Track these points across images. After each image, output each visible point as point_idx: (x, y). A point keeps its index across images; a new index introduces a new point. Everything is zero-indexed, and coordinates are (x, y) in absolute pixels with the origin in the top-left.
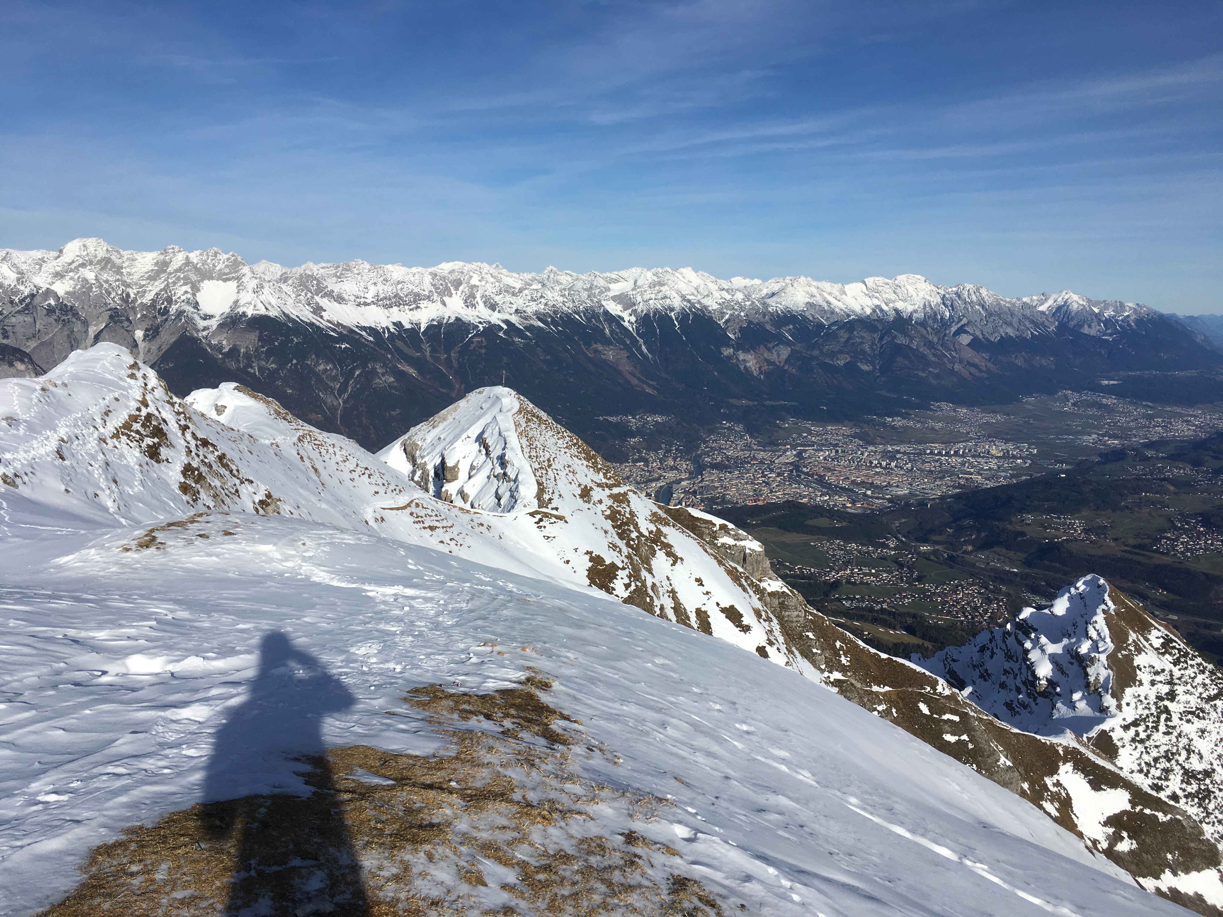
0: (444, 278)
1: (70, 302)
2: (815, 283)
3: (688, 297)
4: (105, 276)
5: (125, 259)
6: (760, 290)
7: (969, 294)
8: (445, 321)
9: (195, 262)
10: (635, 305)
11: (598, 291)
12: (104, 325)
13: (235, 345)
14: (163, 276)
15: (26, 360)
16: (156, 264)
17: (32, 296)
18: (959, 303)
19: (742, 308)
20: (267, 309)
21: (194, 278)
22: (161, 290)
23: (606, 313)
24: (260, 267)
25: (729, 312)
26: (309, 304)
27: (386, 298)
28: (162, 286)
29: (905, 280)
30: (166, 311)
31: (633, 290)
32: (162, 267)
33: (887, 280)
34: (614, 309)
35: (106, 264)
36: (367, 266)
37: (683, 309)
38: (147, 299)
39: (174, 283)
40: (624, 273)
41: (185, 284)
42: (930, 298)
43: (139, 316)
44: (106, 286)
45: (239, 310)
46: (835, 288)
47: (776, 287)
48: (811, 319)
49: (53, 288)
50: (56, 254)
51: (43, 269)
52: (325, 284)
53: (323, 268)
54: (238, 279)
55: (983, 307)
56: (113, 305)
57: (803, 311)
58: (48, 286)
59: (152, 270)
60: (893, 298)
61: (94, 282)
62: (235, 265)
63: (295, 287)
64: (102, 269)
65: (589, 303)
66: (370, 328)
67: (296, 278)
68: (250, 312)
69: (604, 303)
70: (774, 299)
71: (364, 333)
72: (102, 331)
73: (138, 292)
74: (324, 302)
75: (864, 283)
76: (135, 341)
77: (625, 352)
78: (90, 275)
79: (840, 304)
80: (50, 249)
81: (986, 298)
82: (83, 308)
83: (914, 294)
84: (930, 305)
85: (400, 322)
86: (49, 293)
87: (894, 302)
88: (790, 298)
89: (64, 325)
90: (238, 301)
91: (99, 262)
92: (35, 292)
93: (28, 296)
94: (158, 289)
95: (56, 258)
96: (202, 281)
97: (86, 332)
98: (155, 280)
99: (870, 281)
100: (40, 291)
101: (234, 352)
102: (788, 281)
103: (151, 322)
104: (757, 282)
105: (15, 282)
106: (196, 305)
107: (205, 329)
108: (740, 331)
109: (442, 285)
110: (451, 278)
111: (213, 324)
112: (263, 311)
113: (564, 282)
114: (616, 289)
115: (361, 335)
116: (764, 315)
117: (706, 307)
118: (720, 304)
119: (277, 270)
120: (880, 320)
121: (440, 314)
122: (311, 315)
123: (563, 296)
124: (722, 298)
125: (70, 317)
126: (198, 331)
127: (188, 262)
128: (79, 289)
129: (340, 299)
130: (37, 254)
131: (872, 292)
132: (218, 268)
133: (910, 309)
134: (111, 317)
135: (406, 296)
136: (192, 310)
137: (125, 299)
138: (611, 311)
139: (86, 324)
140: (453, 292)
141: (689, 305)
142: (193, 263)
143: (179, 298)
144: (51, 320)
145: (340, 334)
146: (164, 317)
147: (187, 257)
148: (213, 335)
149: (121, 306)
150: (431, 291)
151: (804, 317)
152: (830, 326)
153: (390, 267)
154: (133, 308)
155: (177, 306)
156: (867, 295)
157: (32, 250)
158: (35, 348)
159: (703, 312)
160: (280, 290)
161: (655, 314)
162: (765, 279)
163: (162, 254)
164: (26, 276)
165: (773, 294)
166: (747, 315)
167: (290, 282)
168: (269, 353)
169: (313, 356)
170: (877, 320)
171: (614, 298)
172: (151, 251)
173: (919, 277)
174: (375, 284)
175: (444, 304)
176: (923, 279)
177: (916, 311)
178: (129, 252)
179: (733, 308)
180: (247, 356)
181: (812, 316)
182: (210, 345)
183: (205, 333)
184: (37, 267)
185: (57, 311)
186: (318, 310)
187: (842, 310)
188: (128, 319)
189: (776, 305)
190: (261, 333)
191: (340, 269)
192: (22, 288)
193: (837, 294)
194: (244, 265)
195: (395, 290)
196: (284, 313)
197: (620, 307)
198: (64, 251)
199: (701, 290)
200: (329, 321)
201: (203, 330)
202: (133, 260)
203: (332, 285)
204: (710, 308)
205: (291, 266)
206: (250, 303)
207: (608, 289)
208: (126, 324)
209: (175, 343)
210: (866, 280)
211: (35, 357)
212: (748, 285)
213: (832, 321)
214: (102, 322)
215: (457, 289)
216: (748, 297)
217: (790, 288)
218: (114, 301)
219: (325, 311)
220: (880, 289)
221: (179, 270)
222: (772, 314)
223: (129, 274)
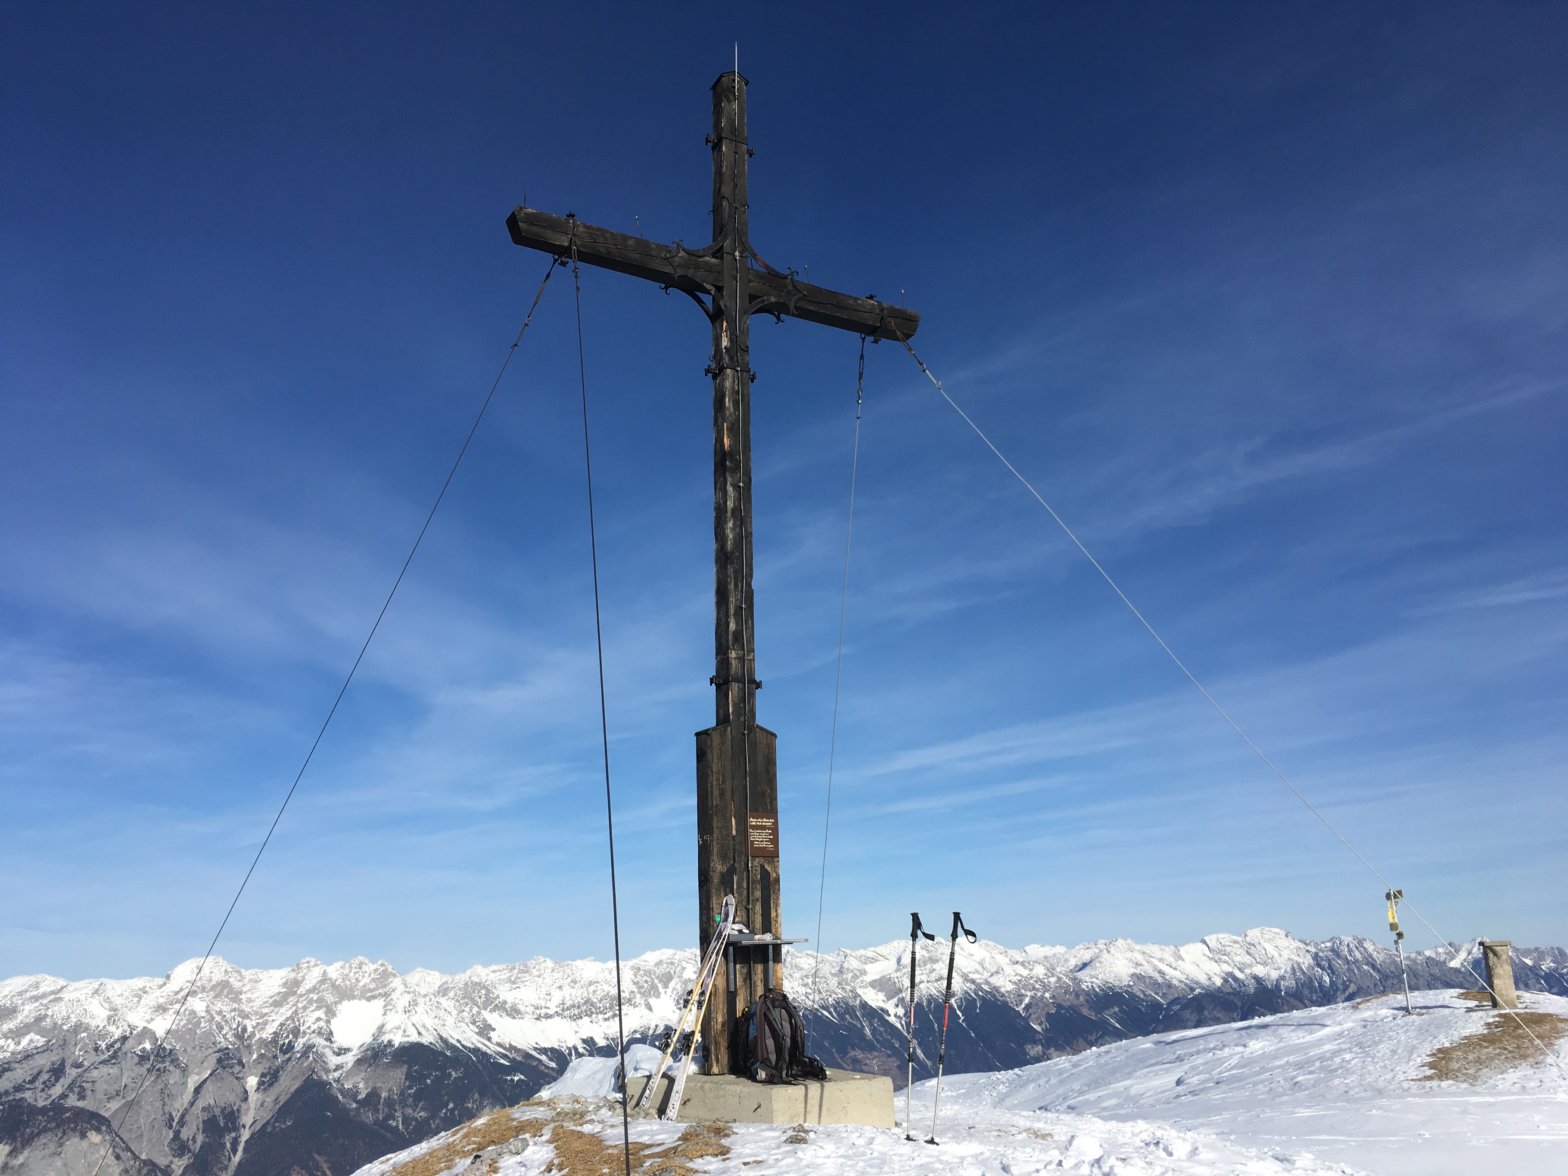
0: (650, 972)
1: (170, 1043)
2: (1138, 947)
3: (971, 976)
4: (219, 1005)
5: (246, 981)
6: (1066, 961)
7: (1350, 951)
8: (651, 1032)
9: (334, 978)
10: (901, 991)
11: (850, 975)
12: (209, 1072)
13: (374, 1088)
14: (292, 1000)
15: (104, 1128)
16: (285, 985)
17: (124, 1039)
18: (1338, 963)
19: (1046, 987)
20: (420, 1034)
21: (330, 998)
22: (287, 1019)
23: (864, 1005)
24: (414, 978)
25: (1029, 994)
26: (474, 1023)
27: (573, 1006)
28: (289, 1014)
29: (1259, 935)
30: (290, 1047)
31: (897, 971)
32: (292, 987)
33: (1235, 938)
34: (875, 999)
35: (222, 990)
36: (550, 964)
37: (967, 992)
38: (267, 1033)
39: (305, 1008)
40: (882, 949)
41: (318, 1008)
42: (1297, 959)
43: (255, 1056)
44: (218, 1018)
45: (383, 1038)
46: (1167, 954)
47: (1087, 956)
48: (1142, 996)
49: (150, 1026)
50: (160, 981)
51: (143, 1002)
52: (496, 993)
53: (494, 971)
54: (386, 995)
55: (1373, 967)
56: (224, 1044)
57: (1129, 986)
58: (146, 1025)
59: (279, 993)
60: (1248, 962)
61: (203, 1014)
62: (384, 977)
63: (458, 1001)
64: (215, 997)
65: (840, 994)
66: (553, 1050)
67: (460, 989)
68: (398, 1040)
69: (860, 991)
70: (1087, 971)
71: (543, 1058)
72: (205, 1080)
73: (258, 1024)
74: (492, 1018)
75: (1204, 942)
76: (246, 1092)
77: (893, 1059)
78: (198, 1005)
79: (1177, 974)
80: (152, 974)
81: (1375, 955)
82: (185, 1051)
83: (1276, 955)
84: (1301, 969)
85: (592, 1038)
86: (146, 1033)
87: (1250, 966)
88: (1109, 969)
89: (158, 1077)
90: (383, 1026)
91: (213, 988)
92: (128, 1034)
93: (118, 1040)
94: (284, 1018)
95: (161, 987)
96: (340, 1002)
97: (185, 1084)
98: (281, 1006)
99: (1211, 939)
100: (135, 1032)
101: (373, 1097)
102: (1102, 946)
103: (269, 1064)
104: (1060, 949)
105: (106, 1022)
106: (329, 1037)
107: (338, 1067)
108: (1047, 1020)
109: (646, 982)
110: (658, 971)
111: (349, 1059)
112: (414, 1038)
113: (806, 966)
114: (875, 971)
115: (540, 1061)
116: (1077, 996)
117: (996, 989)
118: (1015, 983)
119: (433, 979)
120: (1236, 993)
121: (645, 1022)
122: (477, 1037)
123: (805, 985)
124: (1017, 975)
125: (167, 1064)
126: (327, 1071)
127: (324, 979)
128: (184, 1026)
129: (514, 1012)
130: (137, 983)
131: (1218, 954)
132: (361, 984)
133: (1274, 975)
134: (219, 1061)
135: (600, 1002)
136: (324, 1043)
137: (241, 1035)
138: (870, 1003)
139: (185, 1071)
140: (661, 990)
141: (973, 987)
142: (330, 979)
143: (309, 1028)
144: (143, 1070)
145: (513, 1061)
146: (287, 1056)
147: (325, 971)
148: (347, 1076)
149: (233, 1045)
150: (632, 992)
151: (1132, 995)
152: (1169, 1004)
153: (579, 963)
154: (249, 1047)
155: (305, 1039)
156: (1211, 959)
157: (132, 978)
158: (117, 1111)
159: (994, 996)
160: (438, 1005)
161: (929, 1002)
162: (1070, 945)
163: (293, 970)
164: (120, 1013)
165: (1085, 965)
166: (1053, 997)
167: (452, 994)
168: (417, 1097)
169: (476, 1096)
170: (1233, 994)
171: (873, 984)
172: (280, 967)
173: (1277, 930)
174: (560, 987)
175: (650, 1009)
176: (1282, 932)
177: (1283, 978)
178: (253, 971)
179: (1034, 988)
180: (390, 1103)
181: (1143, 991)
182: (342, 1091)
183: (336, 1075)
184: (136, 999)
185: (152, 1058)
186: (485, 1030)
187: (1181, 982)
188: (240, 1063)
189: (1090, 980)
190: (410, 1068)
191: (516, 971)
192: (112, 1029)
193: (1171, 959)
194: (395, 976)
195: (586, 994)
196: (441, 1037)
197: (881, 996)
198: (172, 976)
199: (987, 965)
200: (499, 1044)
201: (335, 1070)
202: (256, 981)
203: (505, 994)
204: (1003, 990)
205: (453, 973)
206: (398, 1028)
207: (864, 973)
208: (237, 1068)
209: (297, 1091)
210: (1206, 938)
211: (115, 1125)
212: (1050, 954)
213: (1171, 997)
214: (207, 1069)
215: (666, 986)
216: (1051, 971)
217: (1105, 955)
218: (225, 1039)
219: (494, 1030)
220: (1228, 949)
221: (313, 990)
222: (1087, 994)
223: (250, 1000)
